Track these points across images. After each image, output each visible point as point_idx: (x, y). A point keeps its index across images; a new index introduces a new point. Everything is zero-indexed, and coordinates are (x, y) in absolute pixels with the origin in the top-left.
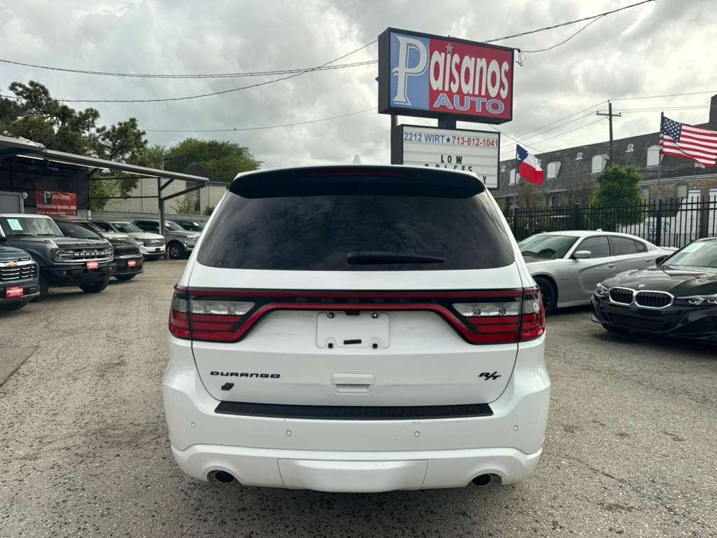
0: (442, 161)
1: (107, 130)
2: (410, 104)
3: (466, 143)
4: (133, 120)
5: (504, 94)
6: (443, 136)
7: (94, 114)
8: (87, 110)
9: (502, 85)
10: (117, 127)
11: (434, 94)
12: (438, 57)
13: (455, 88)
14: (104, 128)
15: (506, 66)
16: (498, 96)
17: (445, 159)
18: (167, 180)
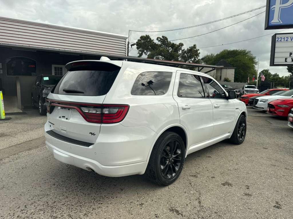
1: (185, 50)
2: (281, 23)
4: (195, 45)
7: (181, 45)
8: (180, 44)
10: (189, 48)
14: (184, 50)
18: (202, 68)
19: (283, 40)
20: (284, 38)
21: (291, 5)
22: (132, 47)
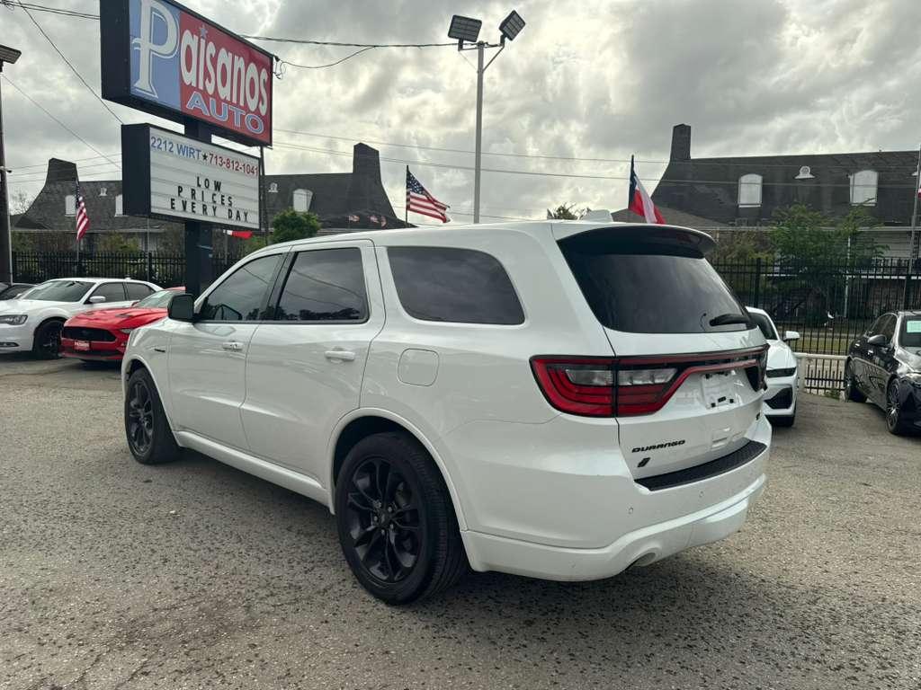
0: (199, 185)
2: (157, 97)
3: (224, 165)
5: (263, 110)
6: (199, 151)
9: (261, 97)
11: (187, 91)
12: (189, 39)
13: (210, 90)
15: (264, 75)
16: (257, 111)
17: (202, 182)
20: (165, 143)
21: (172, 57)
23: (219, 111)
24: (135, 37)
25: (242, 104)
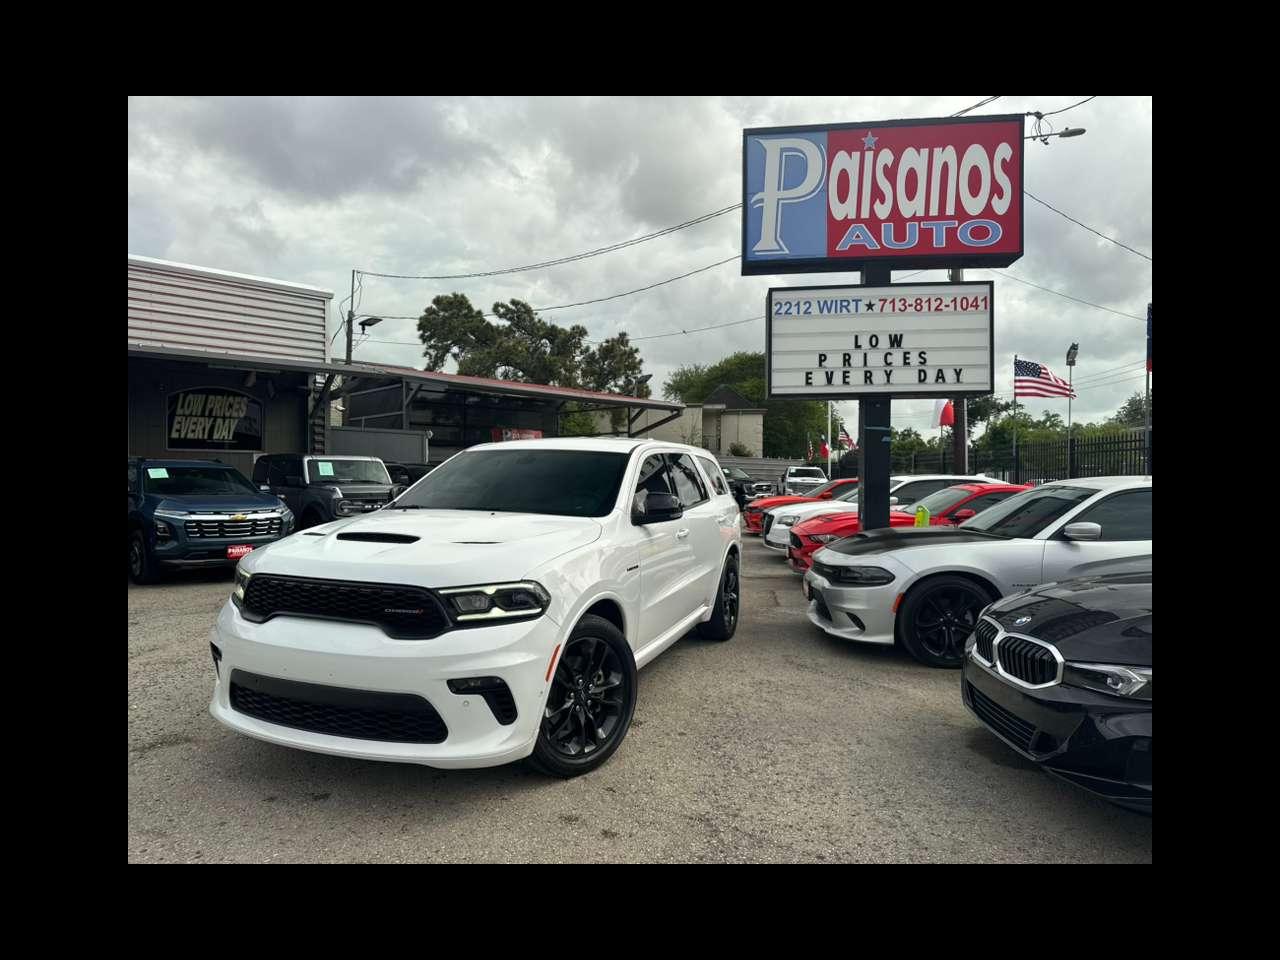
0: (858, 346)
1: (591, 351)
2: (787, 252)
3: (910, 310)
4: (623, 335)
5: (1001, 206)
6: (857, 301)
7: (580, 332)
8: (573, 329)
9: (996, 190)
10: (604, 344)
11: (837, 228)
12: (844, 161)
13: (883, 211)
14: (588, 349)
15: (1004, 151)
16: (988, 212)
17: (864, 342)
18: (637, 410)
19: (794, 310)
20: (798, 304)
21: (814, 194)
22: (363, 329)
23: (900, 235)
24: (755, 194)
25: (950, 210)
